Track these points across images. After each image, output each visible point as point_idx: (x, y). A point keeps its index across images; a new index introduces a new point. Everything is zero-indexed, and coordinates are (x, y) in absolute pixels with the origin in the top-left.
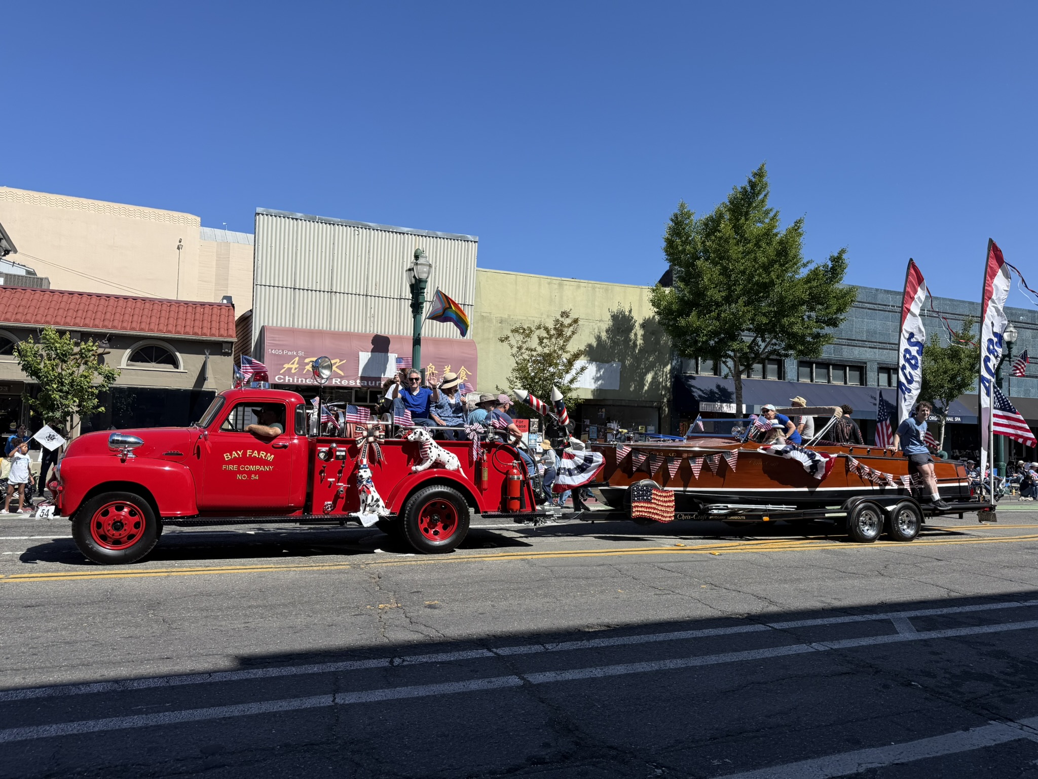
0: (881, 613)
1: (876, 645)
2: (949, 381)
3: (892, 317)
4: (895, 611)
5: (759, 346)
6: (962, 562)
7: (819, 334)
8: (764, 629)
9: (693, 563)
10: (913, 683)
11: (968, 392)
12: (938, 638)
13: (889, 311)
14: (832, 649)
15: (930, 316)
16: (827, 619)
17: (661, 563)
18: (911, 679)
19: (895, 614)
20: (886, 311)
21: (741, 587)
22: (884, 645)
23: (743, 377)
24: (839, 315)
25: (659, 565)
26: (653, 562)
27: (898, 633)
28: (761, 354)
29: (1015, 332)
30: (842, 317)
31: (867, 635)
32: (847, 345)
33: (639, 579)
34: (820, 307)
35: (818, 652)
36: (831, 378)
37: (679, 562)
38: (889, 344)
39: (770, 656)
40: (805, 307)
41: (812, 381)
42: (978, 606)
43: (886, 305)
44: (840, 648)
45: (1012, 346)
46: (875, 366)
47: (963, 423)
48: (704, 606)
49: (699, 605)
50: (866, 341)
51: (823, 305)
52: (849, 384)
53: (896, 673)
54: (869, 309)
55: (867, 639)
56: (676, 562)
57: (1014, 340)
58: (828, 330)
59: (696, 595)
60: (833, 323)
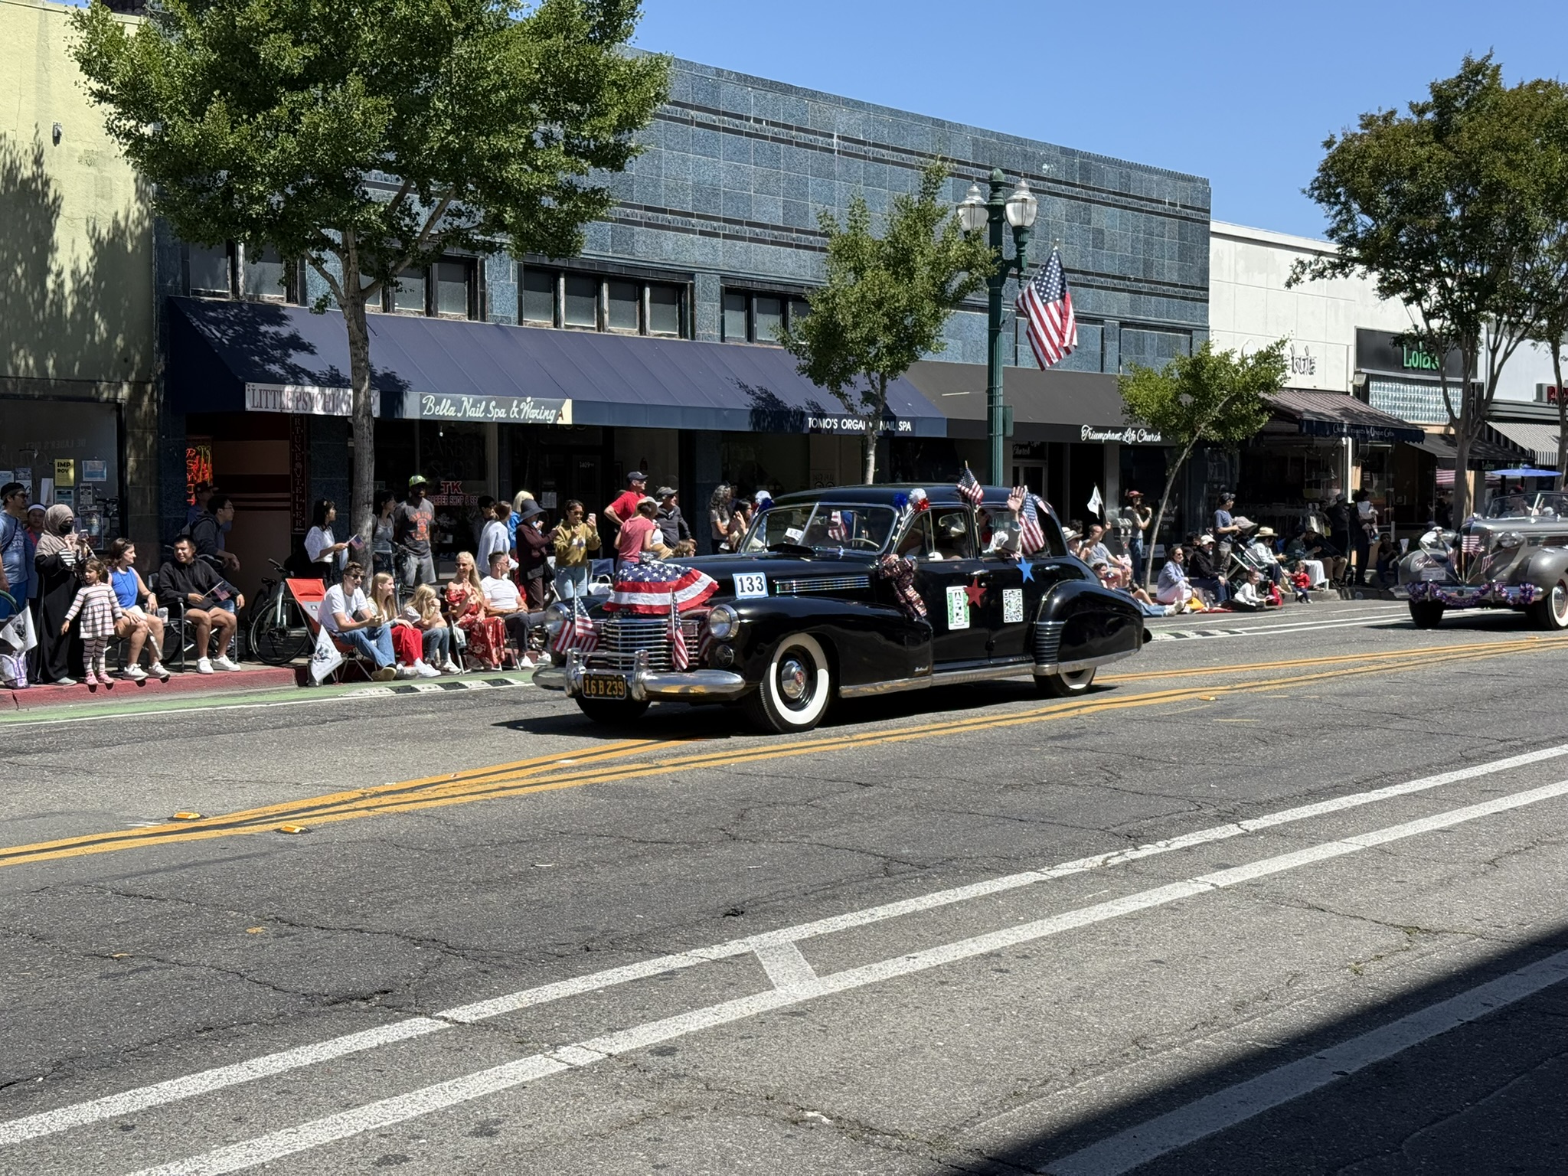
0: (732, 938)
1: (721, 1026)
2: (887, 328)
3: (756, 150)
4: (763, 931)
5: (413, 217)
6: (916, 784)
8: (428, 1030)
9: (224, 865)
10: (810, 1114)
11: (927, 357)
12: (865, 986)
13: (748, 134)
14: (610, 1055)
15: (845, 154)
16: (599, 975)
17: (125, 877)
18: (804, 1104)
19: (765, 936)
20: (740, 133)
21: (364, 916)
22: (739, 1024)
23: (372, 308)
24: (626, 135)
25: (118, 884)
26: (100, 879)
27: (773, 987)
28: (420, 240)
29: (1031, 202)
30: (633, 145)
31: (695, 1004)
32: (648, 225)
33: (53, 937)
34: (576, 108)
35: (574, 1070)
36: (606, 316)
37: (183, 867)
38: (749, 224)
39: (449, 1103)
40: (535, 108)
41: (556, 323)
42: (951, 892)
43: (740, 117)
44: (631, 1051)
45: (1025, 237)
46: (716, 286)
47: (917, 435)
48: (256, 988)
49: (242, 989)
50: (691, 215)
51: (582, 104)
52: (652, 332)
53: (771, 1094)
54: (699, 125)
55: (697, 1015)
56: (174, 869)
57: (1029, 222)
58: (595, 177)
59: (234, 961)
60: (613, 158)
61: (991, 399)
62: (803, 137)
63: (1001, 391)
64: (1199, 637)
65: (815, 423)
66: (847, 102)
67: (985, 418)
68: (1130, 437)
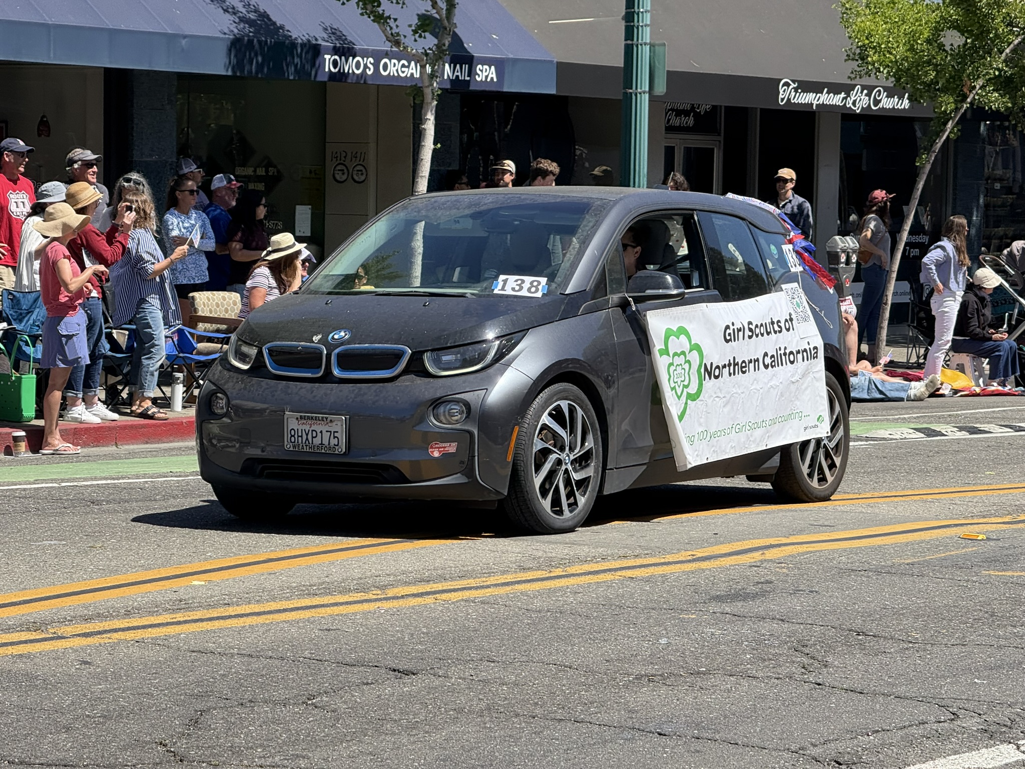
47: (505, 90)
61: (630, 33)
63: (647, 18)
64: (964, 435)
65: (335, 64)
67: (620, 63)
68: (859, 101)
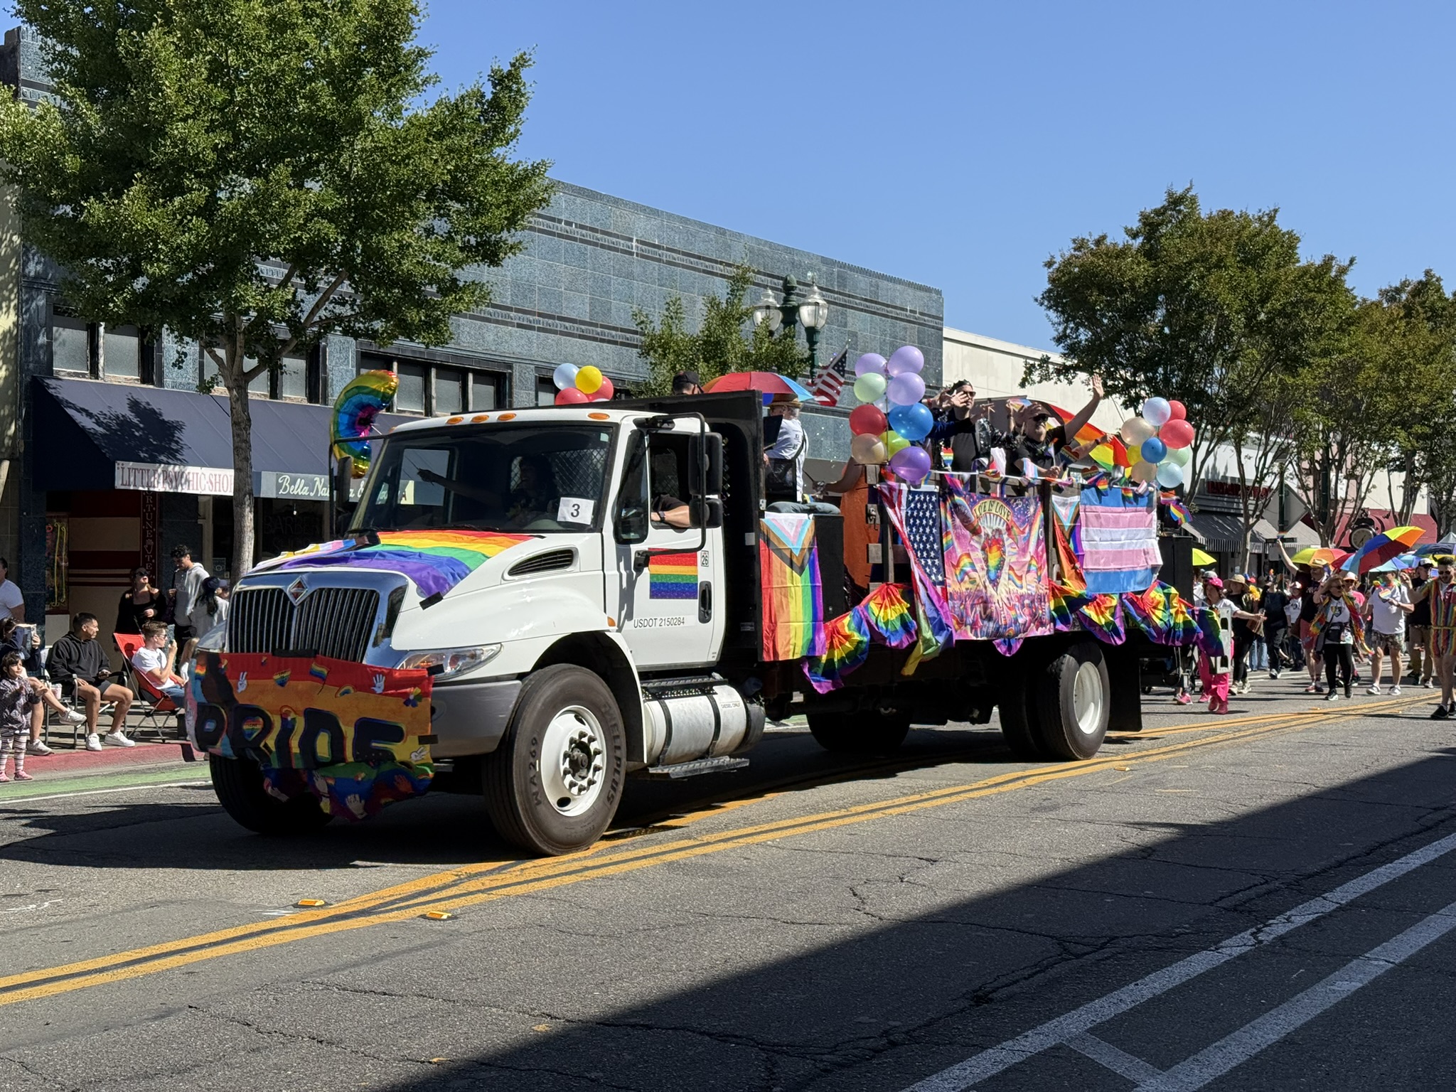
7: (454, 281)
13: (560, 236)
15: (643, 256)
28: (305, 325)
29: (823, 306)
32: (472, 317)
36: (434, 402)
38: (560, 318)
41: (390, 408)
45: (818, 337)
46: (531, 376)
57: (820, 324)
62: (608, 240)
66: (644, 209)
